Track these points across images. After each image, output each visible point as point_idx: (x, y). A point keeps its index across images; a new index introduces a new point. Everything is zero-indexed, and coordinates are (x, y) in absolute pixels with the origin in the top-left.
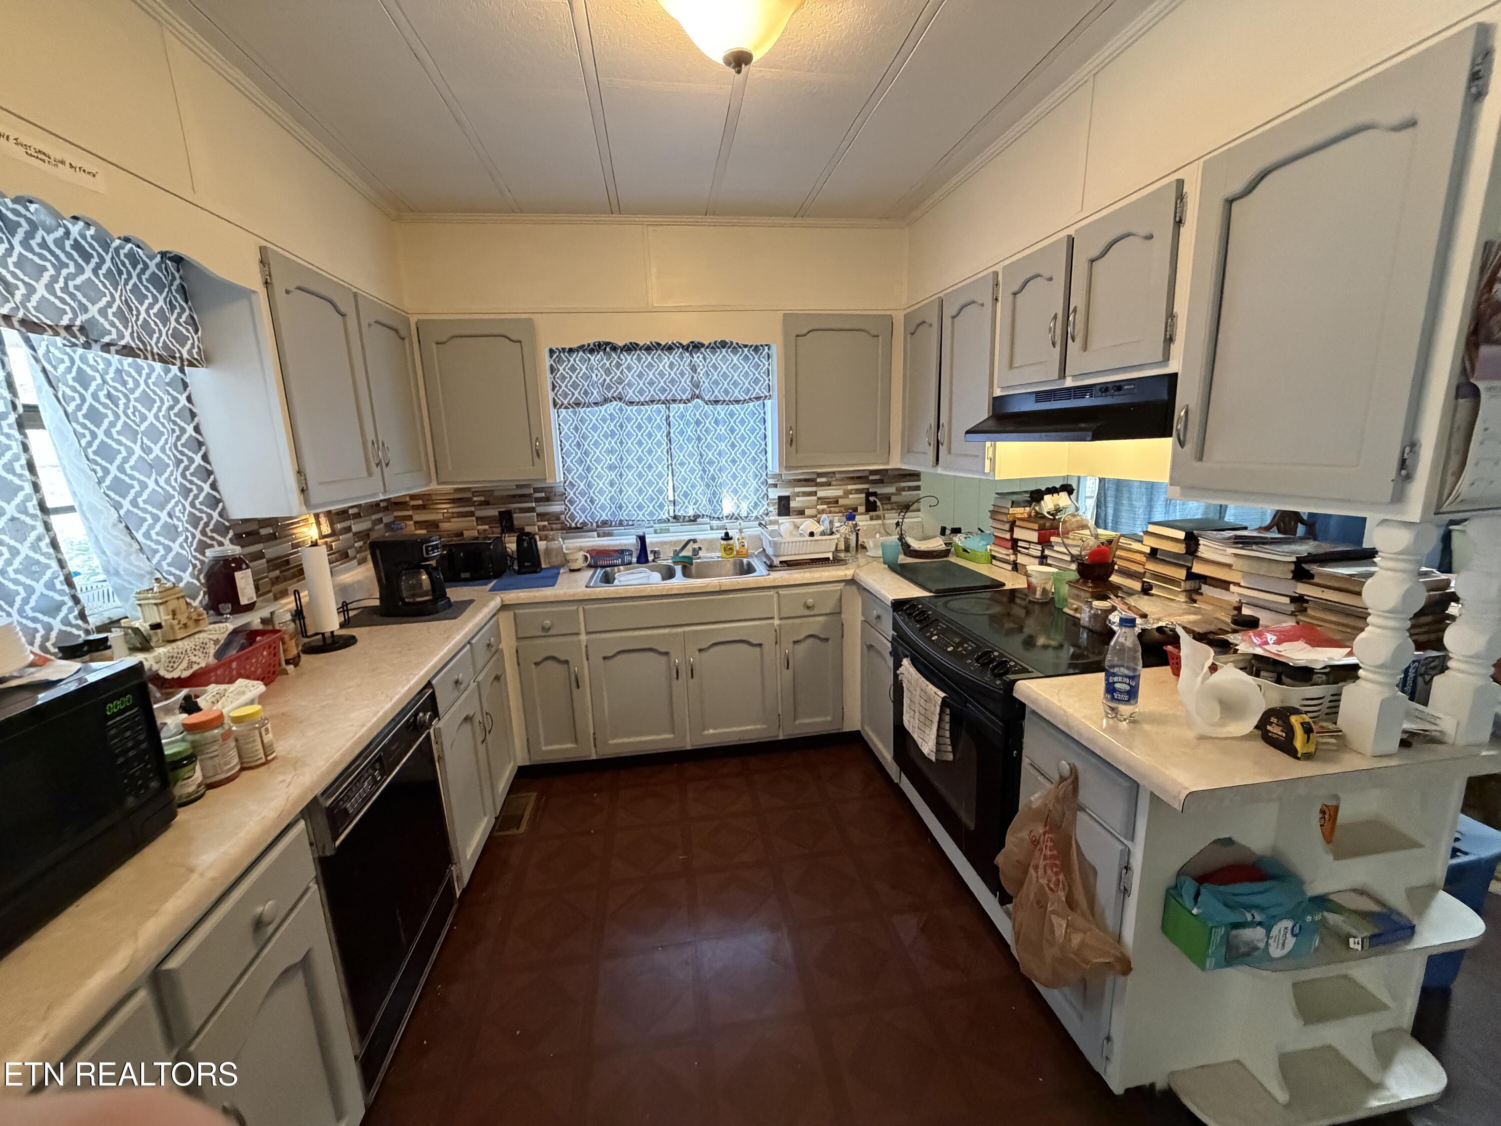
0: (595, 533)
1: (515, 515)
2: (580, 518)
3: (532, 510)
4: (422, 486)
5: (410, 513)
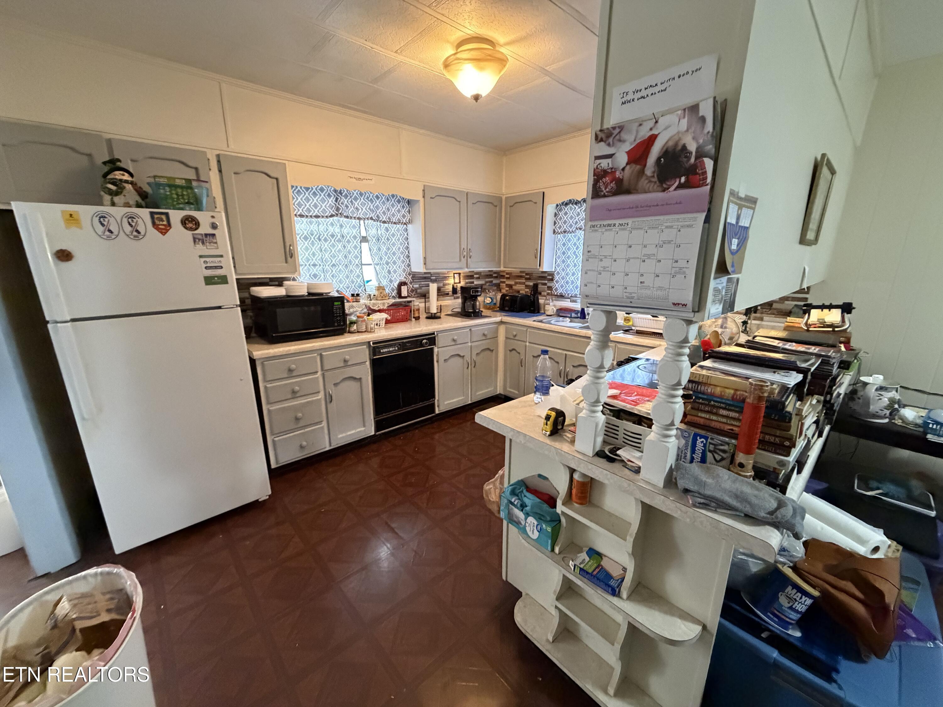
0: (569, 300)
1: (539, 286)
2: (560, 291)
3: (545, 284)
4: (496, 268)
5: (505, 280)
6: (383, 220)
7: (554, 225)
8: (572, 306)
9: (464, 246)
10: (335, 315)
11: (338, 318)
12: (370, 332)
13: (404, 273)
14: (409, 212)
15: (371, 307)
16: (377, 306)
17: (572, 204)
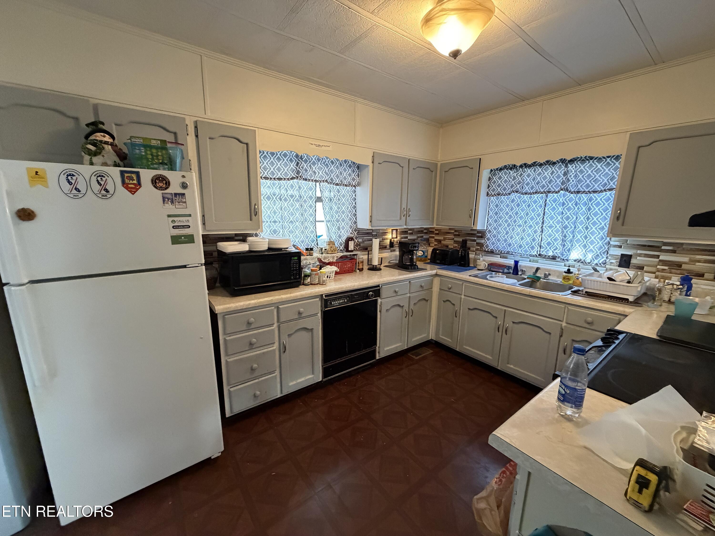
0: (499, 256)
1: (468, 242)
2: (491, 247)
3: (475, 241)
4: (430, 225)
5: (434, 236)
6: (336, 183)
7: (488, 188)
8: (503, 261)
9: (404, 206)
10: (292, 269)
11: (295, 272)
12: (322, 284)
13: (351, 229)
14: (358, 176)
15: (322, 259)
16: (327, 260)
17: (507, 169)
